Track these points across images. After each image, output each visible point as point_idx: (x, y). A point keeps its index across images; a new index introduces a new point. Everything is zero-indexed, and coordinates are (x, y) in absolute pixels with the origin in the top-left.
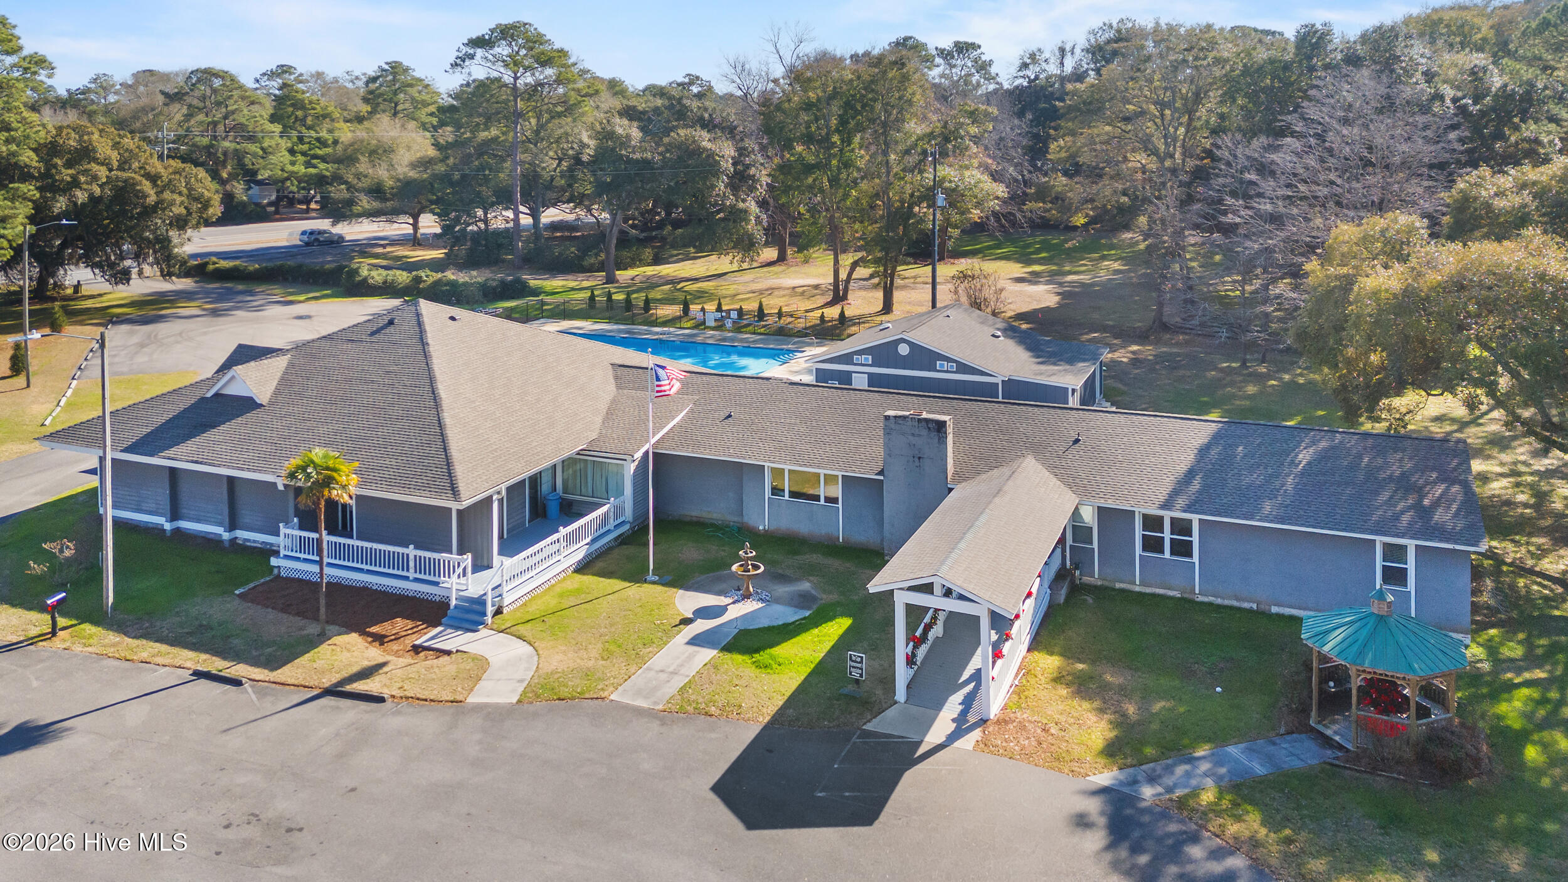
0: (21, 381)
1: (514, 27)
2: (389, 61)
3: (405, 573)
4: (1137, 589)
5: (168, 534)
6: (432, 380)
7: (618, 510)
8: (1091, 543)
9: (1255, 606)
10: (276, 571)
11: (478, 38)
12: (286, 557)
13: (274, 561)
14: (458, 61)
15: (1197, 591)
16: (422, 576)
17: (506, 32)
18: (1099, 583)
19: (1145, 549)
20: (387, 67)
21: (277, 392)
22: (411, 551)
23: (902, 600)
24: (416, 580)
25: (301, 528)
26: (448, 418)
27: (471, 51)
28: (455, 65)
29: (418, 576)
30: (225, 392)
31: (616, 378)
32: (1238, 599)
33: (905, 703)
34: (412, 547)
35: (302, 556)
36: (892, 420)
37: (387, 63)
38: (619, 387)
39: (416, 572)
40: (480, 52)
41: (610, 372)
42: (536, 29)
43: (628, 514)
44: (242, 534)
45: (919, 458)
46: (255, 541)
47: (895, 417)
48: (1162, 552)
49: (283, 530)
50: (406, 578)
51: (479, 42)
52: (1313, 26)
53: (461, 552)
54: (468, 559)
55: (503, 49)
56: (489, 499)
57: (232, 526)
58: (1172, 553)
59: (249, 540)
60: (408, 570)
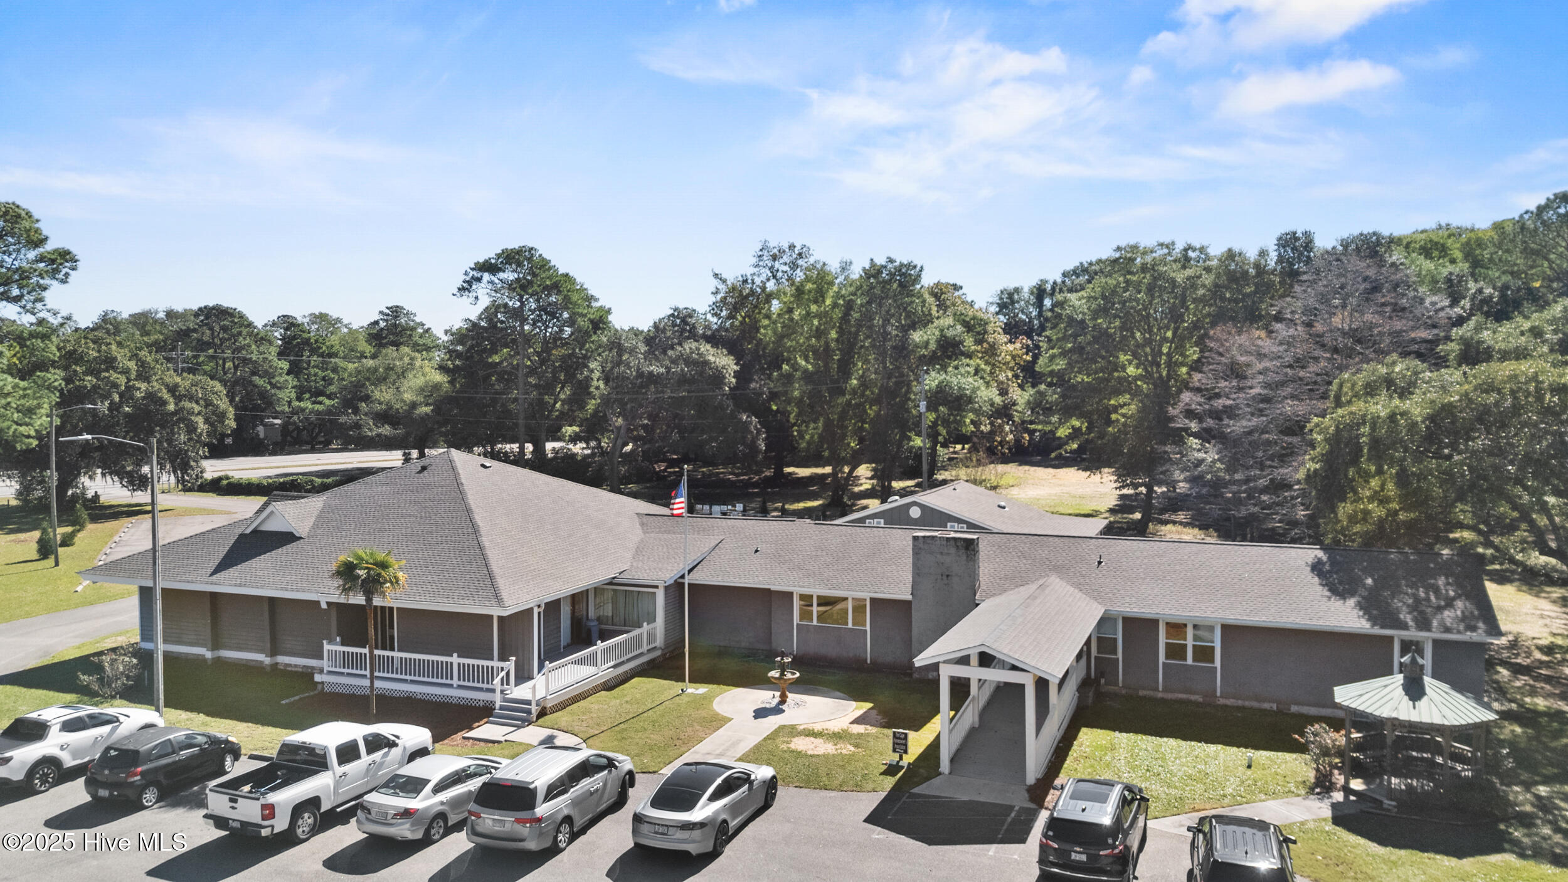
0: (51, 561)
1: (519, 252)
2: (390, 306)
3: (449, 682)
4: (1160, 695)
5: (209, 663)
6: (469, 511)
7: (651, 637)
8: (1116, 654)
9: (1275, 707)
10: (319, 687)
11: (486, 261)
12: (330, 672)
13: (318, 678)
14: (465, 285)
15: (1218, 694)
16: (466, 683)
17: (511, 257)
18: (1124, 692)
19: (1167, 657)
20: (388, 311)
21: (315, 526)
22: (455, 659)
23: (946, 673)
24: (460, 687)
25: (343, 644)
26: (485, 541)
27: (479, 275)
28: (462, 289)
29: (462, 683)
30: (264, 528)
31: (642, 524)
32: (1259, 701)
33: (950, 774)
34: (455, 655)
35: (346, 671)
36: (921, 541)
37: (387, 308)
38: (645, 532)
39: (459, 679)
40: (486, 277)
41: (636, 520)
42: (540, 255)
43: (659, 641)
44: (283, 659)
45: (948, 576)
46: (296, 666)
47: (924, 537)
48: (1185, 659)
49: (327, 647)
50: (451, 686)
51: (487, 267)
52: (1295, 233)
53: (503, 658)
54: (511, 664)
55: (509, 275)
56: (531, 610)
57: (273, 653)
58: (1194, 660)
59: (290, 665)
60: (452, 678)
